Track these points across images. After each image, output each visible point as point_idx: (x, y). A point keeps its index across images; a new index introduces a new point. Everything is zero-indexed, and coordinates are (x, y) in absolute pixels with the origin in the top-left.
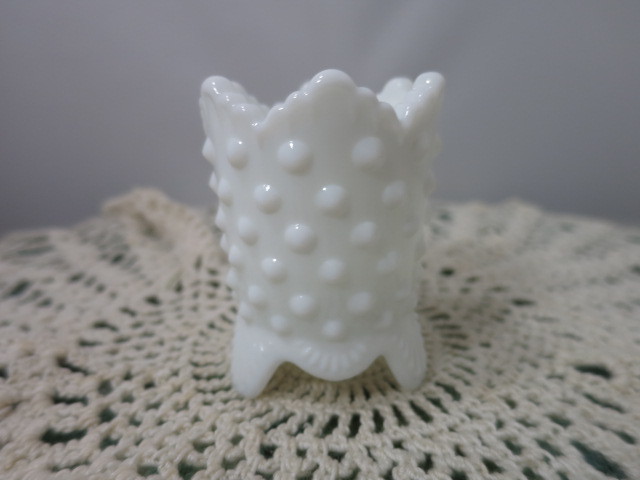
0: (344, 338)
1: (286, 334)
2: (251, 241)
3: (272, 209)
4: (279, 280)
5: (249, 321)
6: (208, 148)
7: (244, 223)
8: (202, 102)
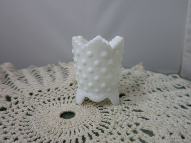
0: (99, 93)
1: (87, 91)
2: (80, 71)
3: (85, 64)
4: (86, 79)
5: (80, 88)
6: (73, 51)
7: (79, 67)
8: (72, 41)
